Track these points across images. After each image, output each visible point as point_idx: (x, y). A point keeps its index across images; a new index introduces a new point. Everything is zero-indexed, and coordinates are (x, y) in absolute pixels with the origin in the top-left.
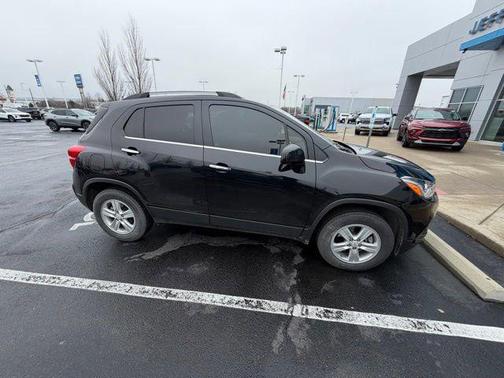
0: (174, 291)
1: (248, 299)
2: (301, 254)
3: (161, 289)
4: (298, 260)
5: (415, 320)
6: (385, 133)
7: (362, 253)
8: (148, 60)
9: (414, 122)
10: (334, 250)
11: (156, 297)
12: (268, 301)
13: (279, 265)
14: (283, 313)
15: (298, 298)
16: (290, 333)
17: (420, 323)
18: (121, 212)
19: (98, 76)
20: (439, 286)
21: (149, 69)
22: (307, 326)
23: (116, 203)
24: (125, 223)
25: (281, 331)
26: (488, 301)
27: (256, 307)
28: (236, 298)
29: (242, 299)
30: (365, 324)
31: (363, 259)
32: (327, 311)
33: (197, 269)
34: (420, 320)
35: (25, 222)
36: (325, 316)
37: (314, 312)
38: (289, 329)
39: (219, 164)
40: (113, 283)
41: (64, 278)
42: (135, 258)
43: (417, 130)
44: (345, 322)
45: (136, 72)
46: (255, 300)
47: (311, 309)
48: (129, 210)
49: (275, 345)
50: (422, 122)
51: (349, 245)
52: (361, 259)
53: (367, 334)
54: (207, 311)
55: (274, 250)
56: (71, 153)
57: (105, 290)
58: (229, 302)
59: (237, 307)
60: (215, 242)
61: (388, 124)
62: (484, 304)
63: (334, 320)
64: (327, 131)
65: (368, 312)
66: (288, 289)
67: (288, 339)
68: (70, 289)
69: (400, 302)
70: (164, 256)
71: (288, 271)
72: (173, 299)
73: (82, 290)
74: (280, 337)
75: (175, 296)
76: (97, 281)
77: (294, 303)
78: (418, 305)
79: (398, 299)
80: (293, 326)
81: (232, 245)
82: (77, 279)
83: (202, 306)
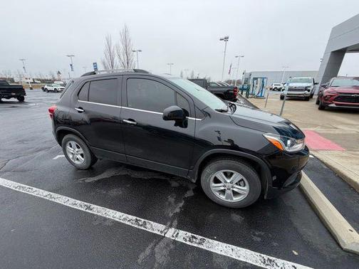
0: (92, 206)
1: (139, 218)
2: (193, 190)
3: (86, 203)
4: (190, 194)
5: (266, 257)
6: (307, 99)
7: (235, 194)
8: (134, 51)
9: (329, 89)
10: (213, 189)
11: (80, 209)
12: (152, 222)
13: (172, 197)
14: (159, 233)
15: (175, 223)
16: (156, 250)
17: (270, 261)
18: (77, 150)
19: (104, 63)
20: (303, 230)
21: (134, 57)
22: (172, 246)
23: (73, 143)
24: (79, 157)
25: (150, 246)
26: (347, 251)
27: (141, 226)
28: (130, 217)
29: (134, 218)
30: (219, 253)
31: (236, 199)
32: (193, 237)
33: (115, 192)
34: (271, 258)
35: (32, 153)
36: (190, 241)
37: (183, 236)
38: (158, 246)
39: (130, 120)
40: (60, 196)
41: (35, 189)
42: (80, 181)
43: (331, 96)
44: (205, 248)
45: (126, 59)
46: (143, 220)
47: (182, 233)
48: (81, 149)
49: (142, 256)
50: (336, 89)
51: (224, 186)
52: (234, 199)
53: (219, 261)
54: (107, 223)
55: (174, 184)
56: (50, 111)
57: (53, 200)
58: (125, 219)
59: (128, 223)
60: (136, 175)
61: (309, 91)
62: (343, 253)
63: (196, 245)
64: (257, 97)
65: (227, 243)
66: (171, 215)
67: (153, 254)
68: (35, 196)
69: (259, 239)
70: (99, 181)
71: (177, 201)
72: (90, 211)
73: (40, 198)
74: (148, 251)
75: (91, 210)
76: (51, 193)
77: (171, 226)
78: (275, 244)
79: (259, 236)
80: (162, 244)
81: (146, 178)
82: (41, 190)
83: (105, 219)
